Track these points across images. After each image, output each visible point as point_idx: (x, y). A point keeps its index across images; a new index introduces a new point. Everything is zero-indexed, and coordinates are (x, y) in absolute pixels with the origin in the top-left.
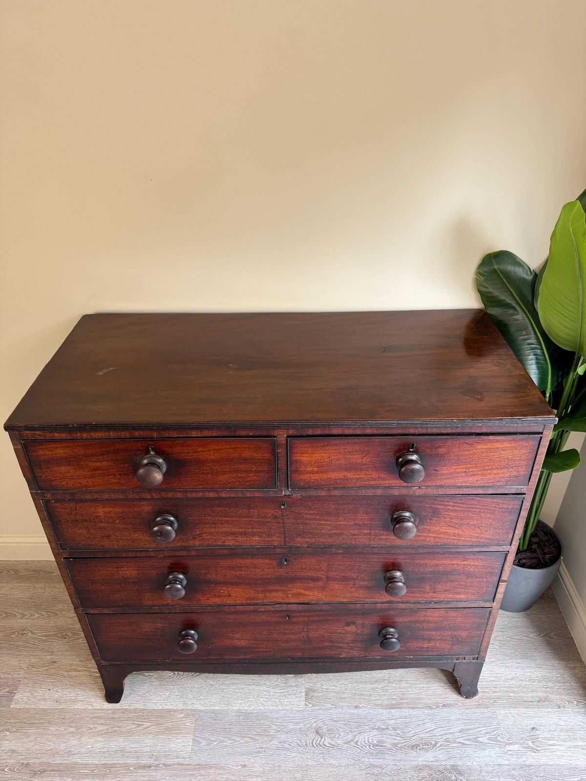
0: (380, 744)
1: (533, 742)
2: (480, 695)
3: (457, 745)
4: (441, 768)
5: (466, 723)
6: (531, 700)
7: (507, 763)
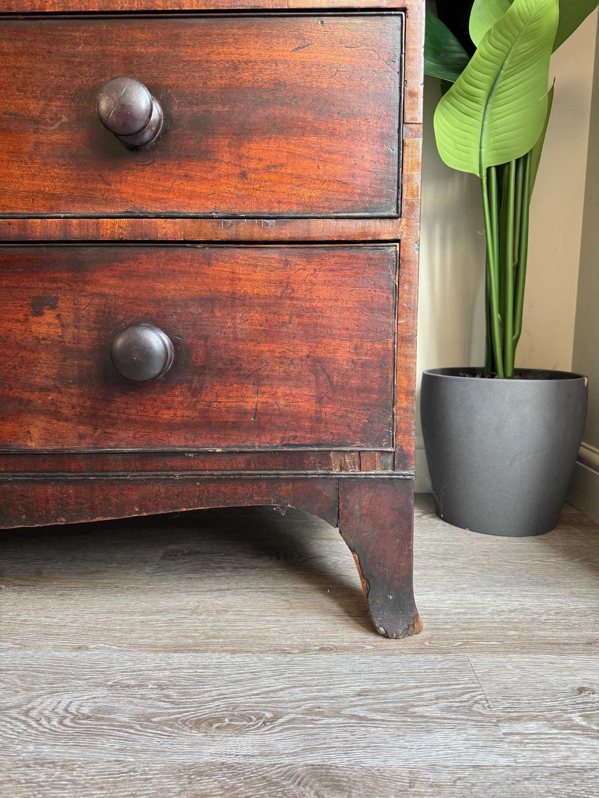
0: (99, 715)
1: (586, 717)
2: (424, 634)
3: (341, 720)
4: (273, 774)
5: (378, 680)
6: (566, 641)
7: (503, 761)
